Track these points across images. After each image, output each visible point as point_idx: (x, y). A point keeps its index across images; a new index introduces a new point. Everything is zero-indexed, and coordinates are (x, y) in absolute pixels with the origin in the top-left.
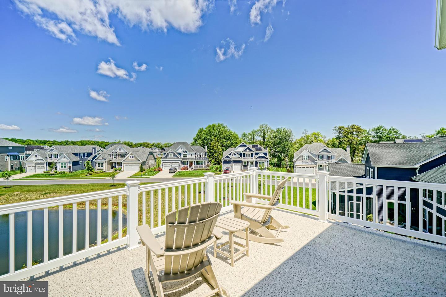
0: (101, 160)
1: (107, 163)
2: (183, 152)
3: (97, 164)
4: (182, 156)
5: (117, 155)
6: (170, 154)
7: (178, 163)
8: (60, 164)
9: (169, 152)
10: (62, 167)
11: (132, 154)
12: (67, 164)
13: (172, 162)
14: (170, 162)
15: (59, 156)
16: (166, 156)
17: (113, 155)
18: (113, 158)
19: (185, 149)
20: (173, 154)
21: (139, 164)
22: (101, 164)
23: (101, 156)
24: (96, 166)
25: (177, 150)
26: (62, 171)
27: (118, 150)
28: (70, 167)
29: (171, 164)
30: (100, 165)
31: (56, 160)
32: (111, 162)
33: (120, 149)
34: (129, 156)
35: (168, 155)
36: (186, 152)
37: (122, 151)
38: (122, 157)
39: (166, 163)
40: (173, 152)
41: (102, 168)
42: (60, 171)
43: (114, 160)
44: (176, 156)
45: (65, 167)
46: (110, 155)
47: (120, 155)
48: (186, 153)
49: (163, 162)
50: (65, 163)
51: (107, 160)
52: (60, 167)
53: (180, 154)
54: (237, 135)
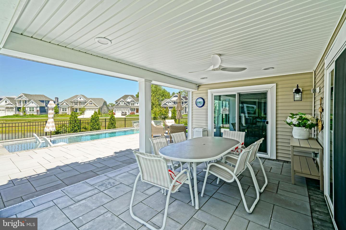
0: (65, 106)
1: (70, 108)
2: (131, 101)
3: (62, 109)
4: (130, 104)
5: (78, 102)
6: (121, 103)
7: (127, 109)
8: (29, 108)
9: (120, 100)
10: (30, 111)
11: (91, 101)
12: (35, 108)
13: (123, 109)
14: (121, 109)
15: (27, 102)
16: (118, 104)
17: (74, 102)
18: (74, 105)
19: (133, 99)
20: (123, 103)
21: (97, 109)
22: (65, 108)
23: (65, 102)
24: (60, 110)
25: (127, 100)
26: (31, 114)
27: (79, 99)
28: (37, 111)
29: (122, 110)
30: (64, 110)
31: (25, 105)
32: (73, 107)
33: (80, 98)
34: (88, 103)
35: (120, 103)
36: (134, 101)
37: (82, 99)
38: (82, 104)
39: (118, 109)
40: (124, 100)
41: (66, 112)
42: (29, 114)
43: (76, 106)
44: (126, 104)
45: (33, 110)
46: (72, 102)
47: (80, 102)
48: (134, 103)
49: (115, 108)
50: (33, 108)
51: (70, 106)
52: (29, 111)
53: (129, 103)
54: (169, 93)
